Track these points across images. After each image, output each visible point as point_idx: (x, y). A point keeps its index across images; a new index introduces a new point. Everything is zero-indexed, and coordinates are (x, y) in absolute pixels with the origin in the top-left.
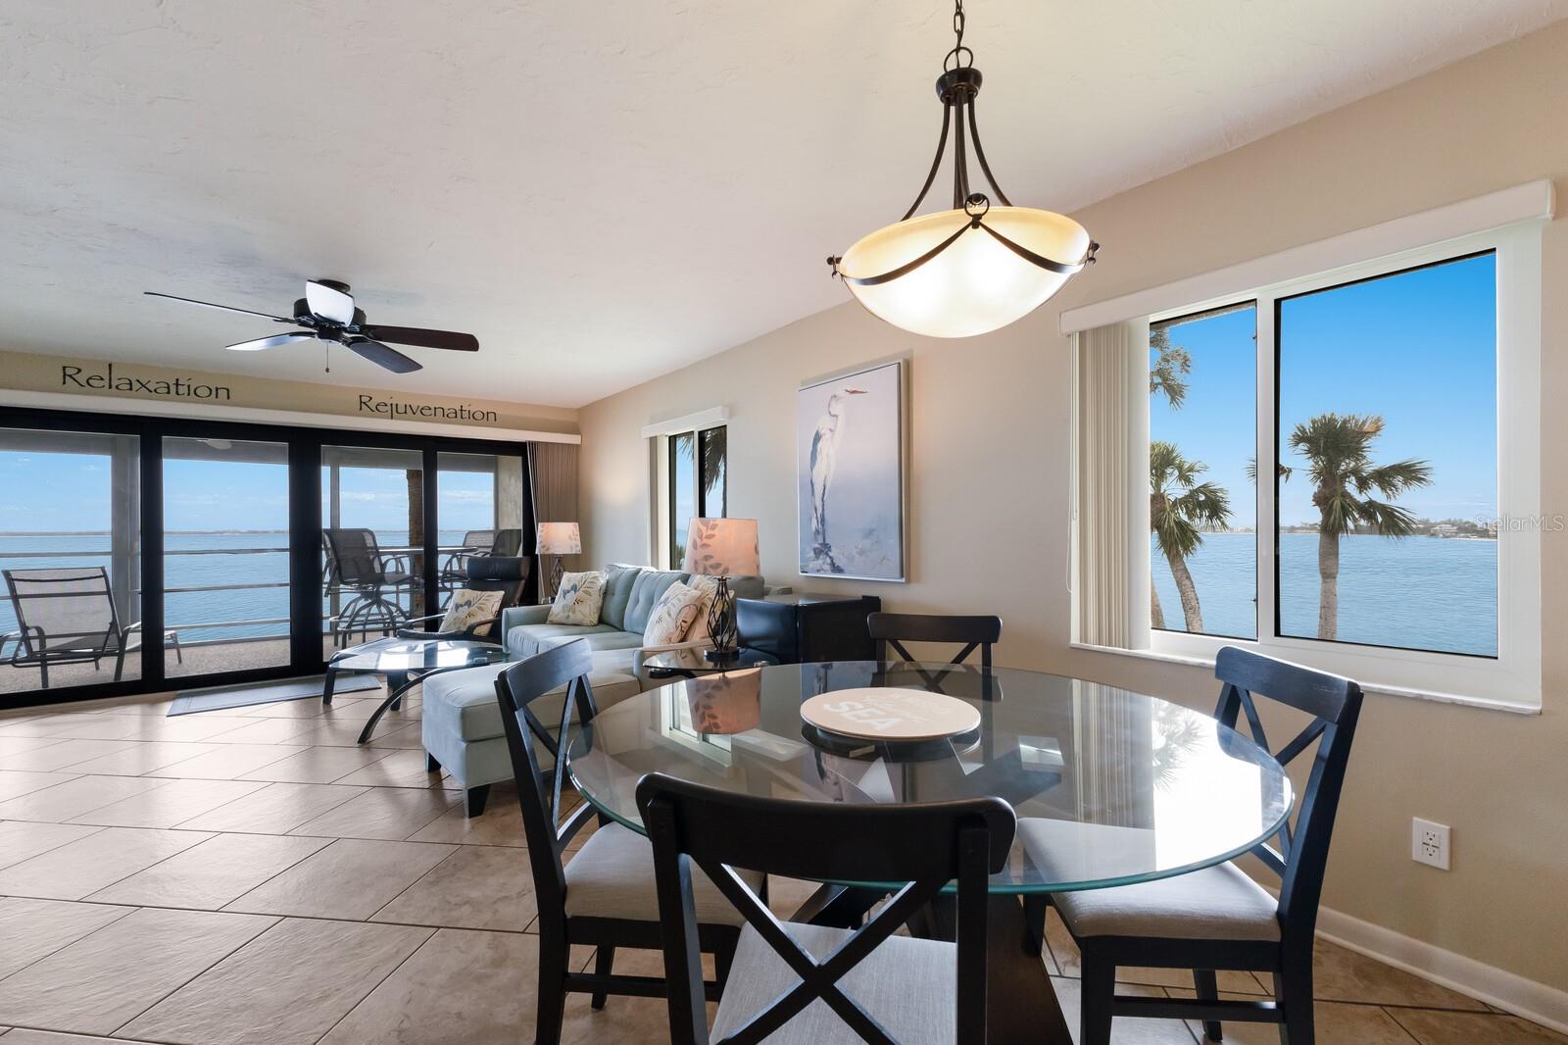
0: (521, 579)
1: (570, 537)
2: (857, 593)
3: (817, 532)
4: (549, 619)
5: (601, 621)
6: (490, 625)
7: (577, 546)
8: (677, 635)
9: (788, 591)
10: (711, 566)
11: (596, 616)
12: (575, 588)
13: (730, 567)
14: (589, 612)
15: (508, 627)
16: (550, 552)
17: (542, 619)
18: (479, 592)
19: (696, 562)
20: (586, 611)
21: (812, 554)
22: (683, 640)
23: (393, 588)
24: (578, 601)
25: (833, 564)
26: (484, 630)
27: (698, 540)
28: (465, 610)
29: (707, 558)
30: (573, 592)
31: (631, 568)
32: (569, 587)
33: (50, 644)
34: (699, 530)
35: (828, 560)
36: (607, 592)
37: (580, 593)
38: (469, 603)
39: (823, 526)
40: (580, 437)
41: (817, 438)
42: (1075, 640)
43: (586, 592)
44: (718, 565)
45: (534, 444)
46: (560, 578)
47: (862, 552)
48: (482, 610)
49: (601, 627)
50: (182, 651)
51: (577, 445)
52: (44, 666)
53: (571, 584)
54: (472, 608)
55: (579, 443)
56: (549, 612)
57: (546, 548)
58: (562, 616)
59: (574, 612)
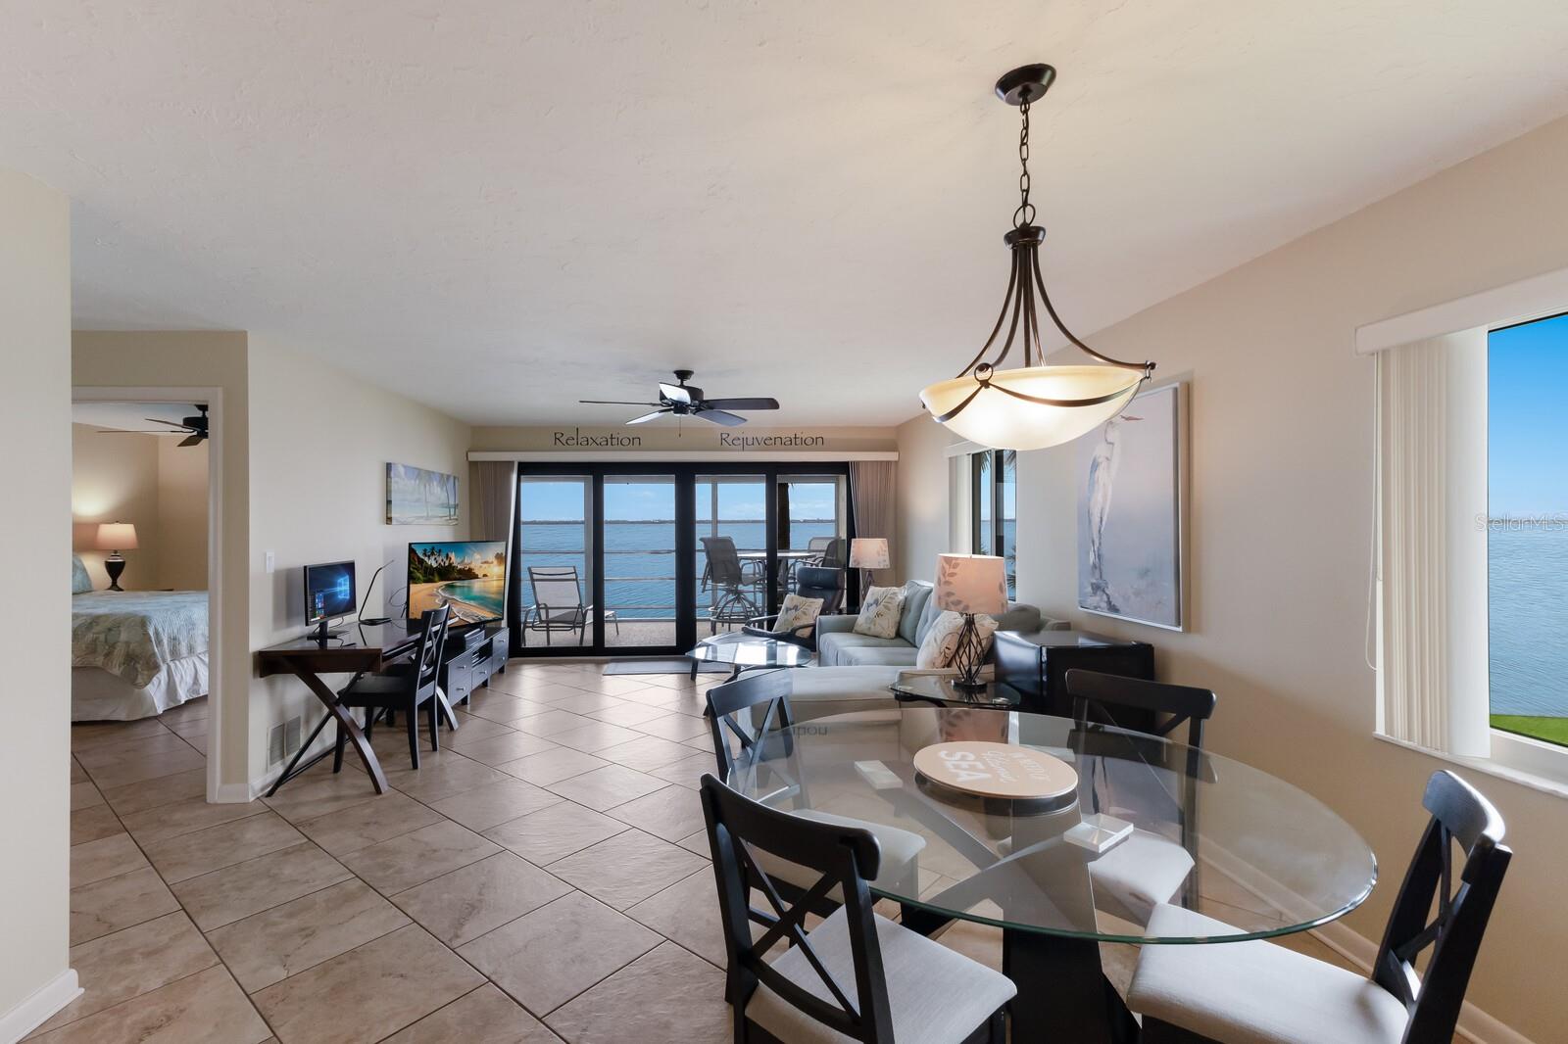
0: (837, 588)
1: (880, 553)
2: (1134, 637)
3: (1094, 566)
4: (855, 628)
5: (899, 635)
6: (809, 629)
7: (885, 561)
8: (939, 661)
9: (1066, 627)
10: (953, 603)
11: (894, 630)
12: (876, 602)
13: (971, 605)
14: (887, 627)
15: (821, 633)
16: (862, 566)
17: (848, 628)
18: (804, 599)
19: (939, 598)
20: (886, 625)
21: (1089, 589)
22: (949, 665)
23: (751, 588)
24: (878, 615)
25: (1109, 602)
26: (806, 634)
27: (942, 577)
28: (793, 613)
29: (949, 594)
30: (874, 605)
31: (926, 587)
32: (872, 601)
33: (553, 614)
34: (943, 567)
35: (1105, 598)
36: (904, 609)
37: (881, 607)
38: (796, 608)
39: (1099, 560)
40: (897, 454)
41: (1095, 466)
42: (1380, 730)
43: (886, 607)
44: (959, 602)
45: (857, 464)
46: (865, 594)
47: (1137, 594)
48: (804, 613)
49: (899, 641)
50: (619, 624)
51: (895, 462)
52: (548, 631)
53: (874, 598)
54: (799, 612)
55: (897, 459)
56: (855, 622)
57: (856, 563)
58: (864, 627)
59: (874, 624)
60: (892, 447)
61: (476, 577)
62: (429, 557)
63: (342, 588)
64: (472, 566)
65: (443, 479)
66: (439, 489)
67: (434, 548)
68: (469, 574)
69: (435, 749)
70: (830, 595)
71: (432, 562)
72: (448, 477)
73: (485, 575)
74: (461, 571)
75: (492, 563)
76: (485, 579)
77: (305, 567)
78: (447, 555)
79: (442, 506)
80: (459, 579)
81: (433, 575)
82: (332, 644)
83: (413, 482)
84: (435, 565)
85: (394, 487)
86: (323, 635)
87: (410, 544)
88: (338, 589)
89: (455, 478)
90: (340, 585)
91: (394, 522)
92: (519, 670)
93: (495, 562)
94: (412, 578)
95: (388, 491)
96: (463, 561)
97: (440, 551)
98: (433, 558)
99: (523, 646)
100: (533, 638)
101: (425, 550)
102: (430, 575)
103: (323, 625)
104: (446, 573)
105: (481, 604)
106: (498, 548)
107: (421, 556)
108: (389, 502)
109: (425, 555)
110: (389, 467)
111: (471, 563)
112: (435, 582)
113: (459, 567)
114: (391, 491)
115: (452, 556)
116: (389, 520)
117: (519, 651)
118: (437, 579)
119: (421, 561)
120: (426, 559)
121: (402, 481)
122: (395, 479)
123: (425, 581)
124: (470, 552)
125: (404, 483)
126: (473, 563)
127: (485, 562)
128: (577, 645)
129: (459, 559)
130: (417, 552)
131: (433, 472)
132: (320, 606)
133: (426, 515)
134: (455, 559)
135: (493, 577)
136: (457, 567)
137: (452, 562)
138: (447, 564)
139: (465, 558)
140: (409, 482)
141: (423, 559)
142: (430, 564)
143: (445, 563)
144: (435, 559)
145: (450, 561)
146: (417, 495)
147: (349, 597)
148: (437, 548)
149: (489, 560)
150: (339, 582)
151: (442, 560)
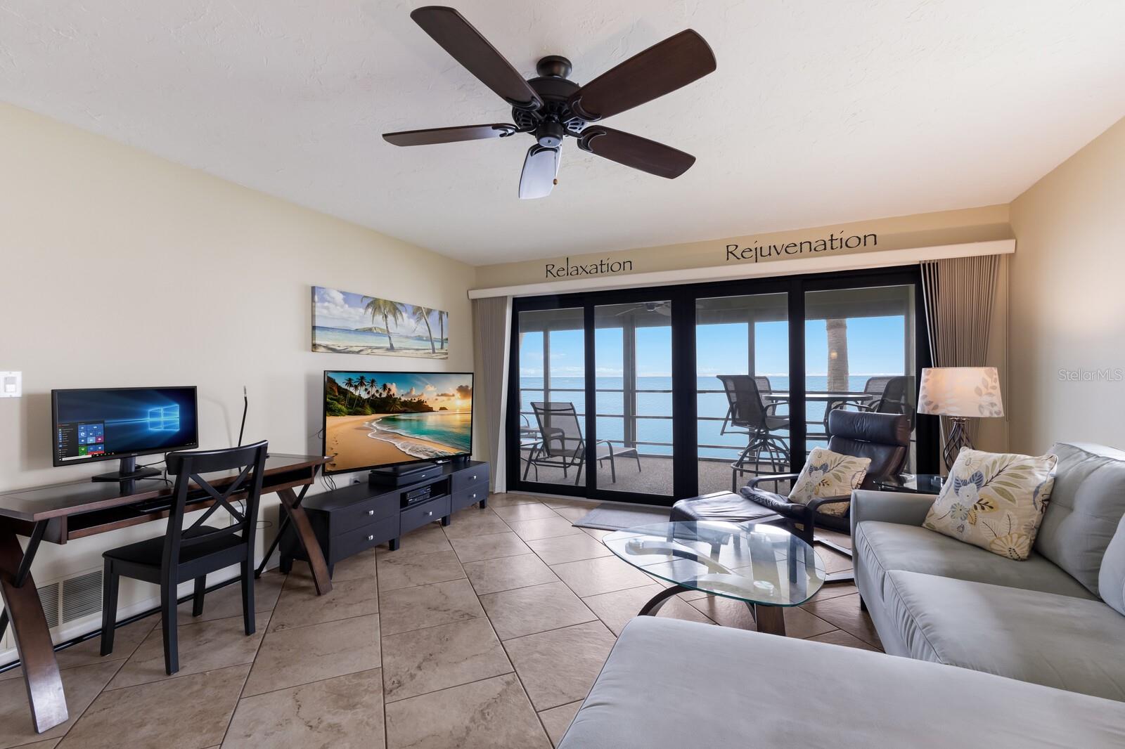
0: (898, 445)
1: (981, 392)
4: (929, 520)
5: (1037, 551)
7: (993, 405)
11: (1025, 542)
12: (978, 479)
14: (1007, 532)
15: (858, 520)
17: (914, 518)
18: (840, 455)
20: (1003, 527)
24: (982, 505)
28: (817, 476)
30: (973, 485)
32: (966, 476)
37: (988, 491)
38: (824, 468)
40: (1013, 242)
43: (1002, 492)
46: (952, 459)
48: (839, 479)
49: (1036, 569)
51: (1012, 254)
53: (973, 471)
54: (829, 475)
55: (1012, 250)
56: (928, 510)
57: (932, 406)
58: (949, 524)
59: (974, 523)
60: (1005, 233)
61: (430, 410)
62: (356, 387)
63: (162, 418)
64: (423, 399)
65: (419, 313)
66: (412, 321)
67: (362, 378)
68: (420, 407)
69: (251, 630)
70: (882, 454)
71: (362, 393)
72: (429, 311)
73: (442, 409)
74: (405, 404)
75: (453, 395)
77: (52, 391)
78: (385, 387)
80: (405, 412)
81: (362, 406)
83: (362, 310)
84: (365, 396)
85: (321, 311)
86: (127, 475)
87: (326, 373)
88: (148, 420)
89: (441, 313)
90: (155, 415)
91: (320, 349)
93: (458, 395)
94: (329, 410)
95: (313, 316)
96: (409, 393)
97: (373, 381)
98: (361, 388)
99: (521, 480)
101: (350, 380)
102: (357, 407)
103: (128, 463)
104: (383, 405)
107: (344, 386)
109: (349, 384)
110: (314, 290)
111: (422, 395)
112: (364, 414)
113: (403, 399)
114: (315, 316)
115: (393, 387)
116: (315, 346)
117: (522, 486)
118: (369, 410)
119: (344, 392)
120: (352, 389)
121: (338, 307)
122: (326, 304)
123: (350, 414)
124: (419, 383)
125: (342, 310)
126: (425, 395)
127: (442, 395)
128: (574, 484)
129: (402, 391)
130: (337, 381)
131: (401, 304)
132: (91, 440)
133: (389, 346)
134: (396, 390)
135: (455, 410)
136: (400, 399)
137: (391, 393)
138: (384, 395)
139: (412, 390)
140: (352, 310)
141: (346, 390)
142: (357, 394)
143: (380, 395)
144: (366, 390)
145: (389, 392)
146: (369, 325)
147: (178, 430)
148: (368, 378)
149: (447, 392)
150: (150, 410)
151: (377, 391)
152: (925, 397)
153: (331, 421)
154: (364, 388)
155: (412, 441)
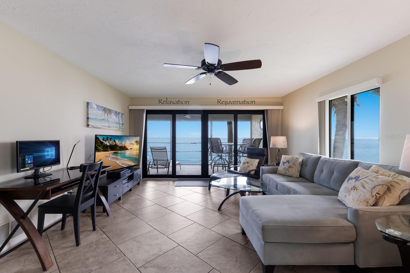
0: (265, 156)
1: (284, 142)
4: (278, 172)
5: (301, 176)
6: (255, 171)
7: (286, 145)
11: (299, 174)
12: (288, 162)
14: (295, 172)
15: (262, 174)
16: (276, 147)
17: (275, 172)
18: (251, 159)
20: (294, 171)
24: (290, 167)
26: (253, 173)
28: (246, 165)
30: (287, 163)
31: (315, 155)
32: (285, 161)
36: (303, 164)
37: (291, 164)
38: (248, 163)
40: (283, 106)
43: (293, 164)
45: (267, 110)
46: (281, 158)
48: (252, 165)
49: (301, 179)
50: (181, 166)
51: (283, 109)
52: (157, 169)
53: (287, 160)
54: (249, 164)
56: (277, 170)
57: (274, 145)
58: (283, 172)
59: (289, 171)
60: (281, 104)
61: (127, 149)
62: (106, 141)
63: (50, 153)
64: (126, 145)
65: (117, 113)
66: (115, 117)
67: (108, 138)
68: (124, 148)
69: (94, 229)
70: (262, 158)
71: (107, 143)
72: (119, 113)
73: (131, 149)
74: (120, 147)
75: (134, 144)
76: (131, 150)
77: (17, 142)
78: (114, 141)
79: (116, 123)
80: (120, 150)
81: (107, 148)
82: (41, 180)
83: (101, 112)
84: (108, 144)
85: (90, 112)
86: (36, 176)
87: (96, 135)
88: (46, 153)
89: (122, 114)
90: (48, 151)
91: (90, 126)
92: (146, 183)
93: (135, 144)
94: (97, 150)
95: (88, 114)
96: (121, 143)
97: (111, 139)
98: (107, 142)
99: (148, 174)
100: (152, 171)
101: (104, 138)
102: (106, 148)
103: (37, 171)
104: (114, 148)
105: (129, 160)
106: (138, 139)
107: (102, 140)
108: (88, 118)
109: (103, 140)
110: (88, 104)
111: (125, 144)
113: (120, 145)
115: (117, 141)
116: (88, 125)
117: (146, 176)
118: (109, 150)
119: (102, 143)
120: (104, 142)
121: (95, 111)
122: (92, 109)
123: (103, 151)
124: (124, 139)
125: (96, 112)
126: (126, 144)
127: (131, 144)
128: (167, 174)
129: (119, 142)
130: (99, 139)
131: (112, 110)
132: (29, 162)
133: (108, 125)
134: (118, 142)
135: (134, 149)
136: (119, 145)
137: (116, 143)
138: (114, 144)
139: (122, 142)
140: (98, 112)
141: (102, 142)
142: (106, 144)
143: (113, 144)
144: (109, 142)
145: (115, 143)
146: (103, 118)
147: (54, 157)
148: (109, 138)
149: (133, 143)
150: (46, 150)
151: (112, 142)
152: (272, 143)
153: (98, 154)
154: (108, 141)
155: (122, 161)
